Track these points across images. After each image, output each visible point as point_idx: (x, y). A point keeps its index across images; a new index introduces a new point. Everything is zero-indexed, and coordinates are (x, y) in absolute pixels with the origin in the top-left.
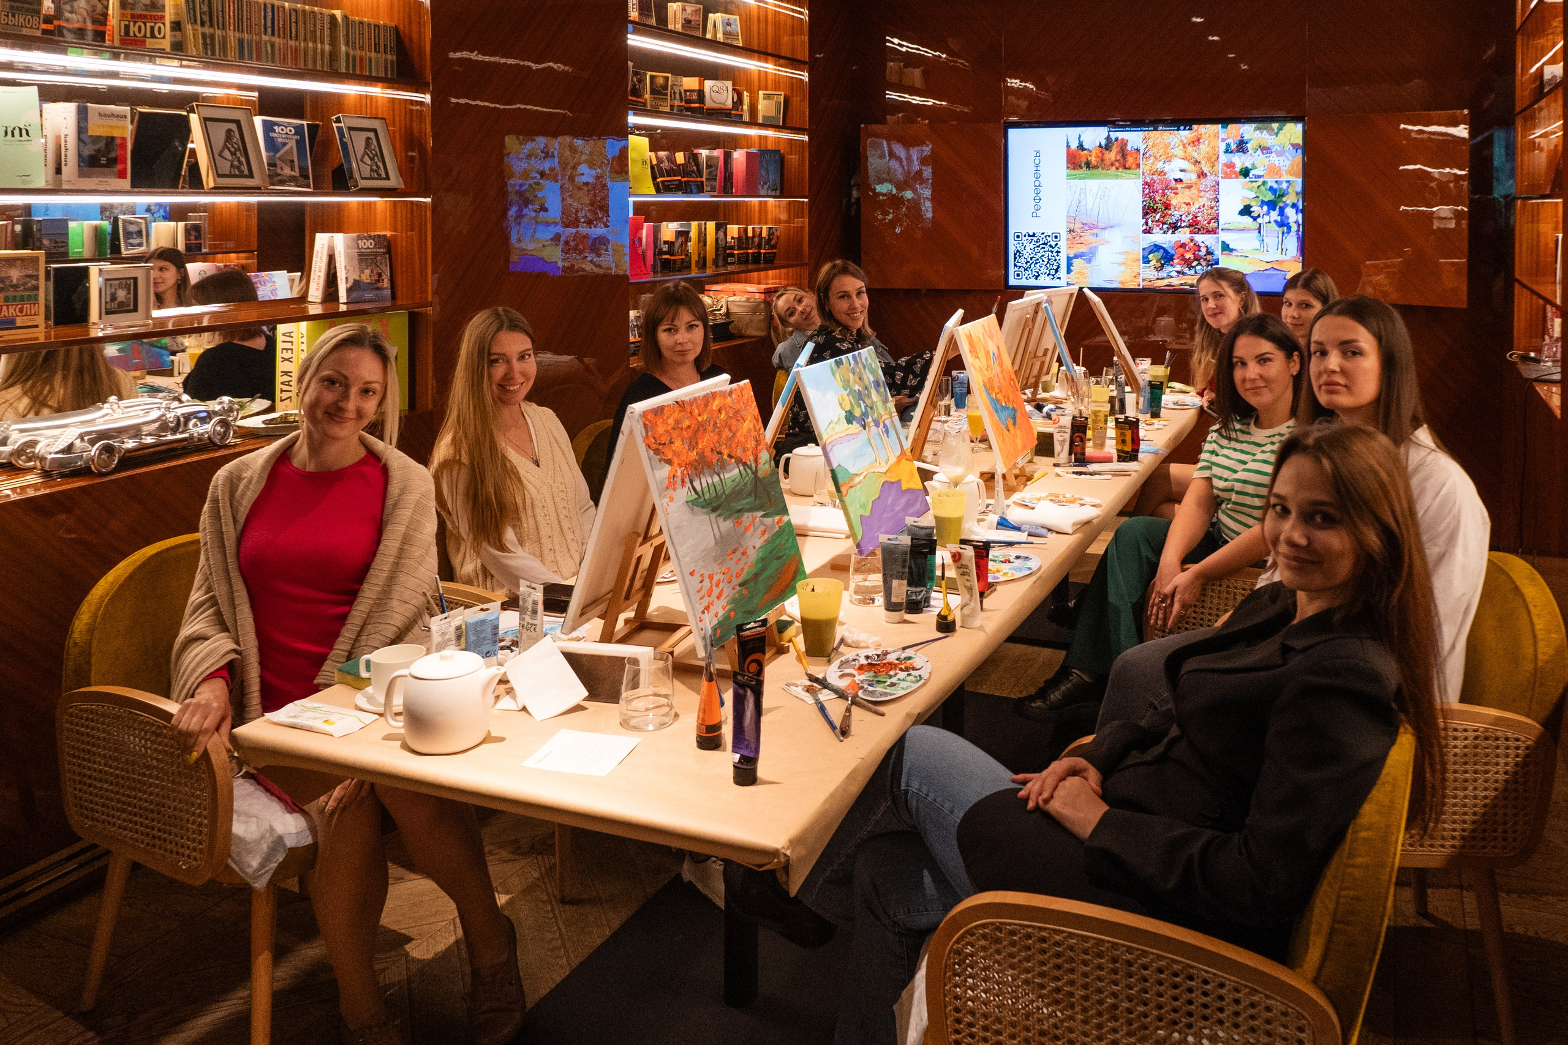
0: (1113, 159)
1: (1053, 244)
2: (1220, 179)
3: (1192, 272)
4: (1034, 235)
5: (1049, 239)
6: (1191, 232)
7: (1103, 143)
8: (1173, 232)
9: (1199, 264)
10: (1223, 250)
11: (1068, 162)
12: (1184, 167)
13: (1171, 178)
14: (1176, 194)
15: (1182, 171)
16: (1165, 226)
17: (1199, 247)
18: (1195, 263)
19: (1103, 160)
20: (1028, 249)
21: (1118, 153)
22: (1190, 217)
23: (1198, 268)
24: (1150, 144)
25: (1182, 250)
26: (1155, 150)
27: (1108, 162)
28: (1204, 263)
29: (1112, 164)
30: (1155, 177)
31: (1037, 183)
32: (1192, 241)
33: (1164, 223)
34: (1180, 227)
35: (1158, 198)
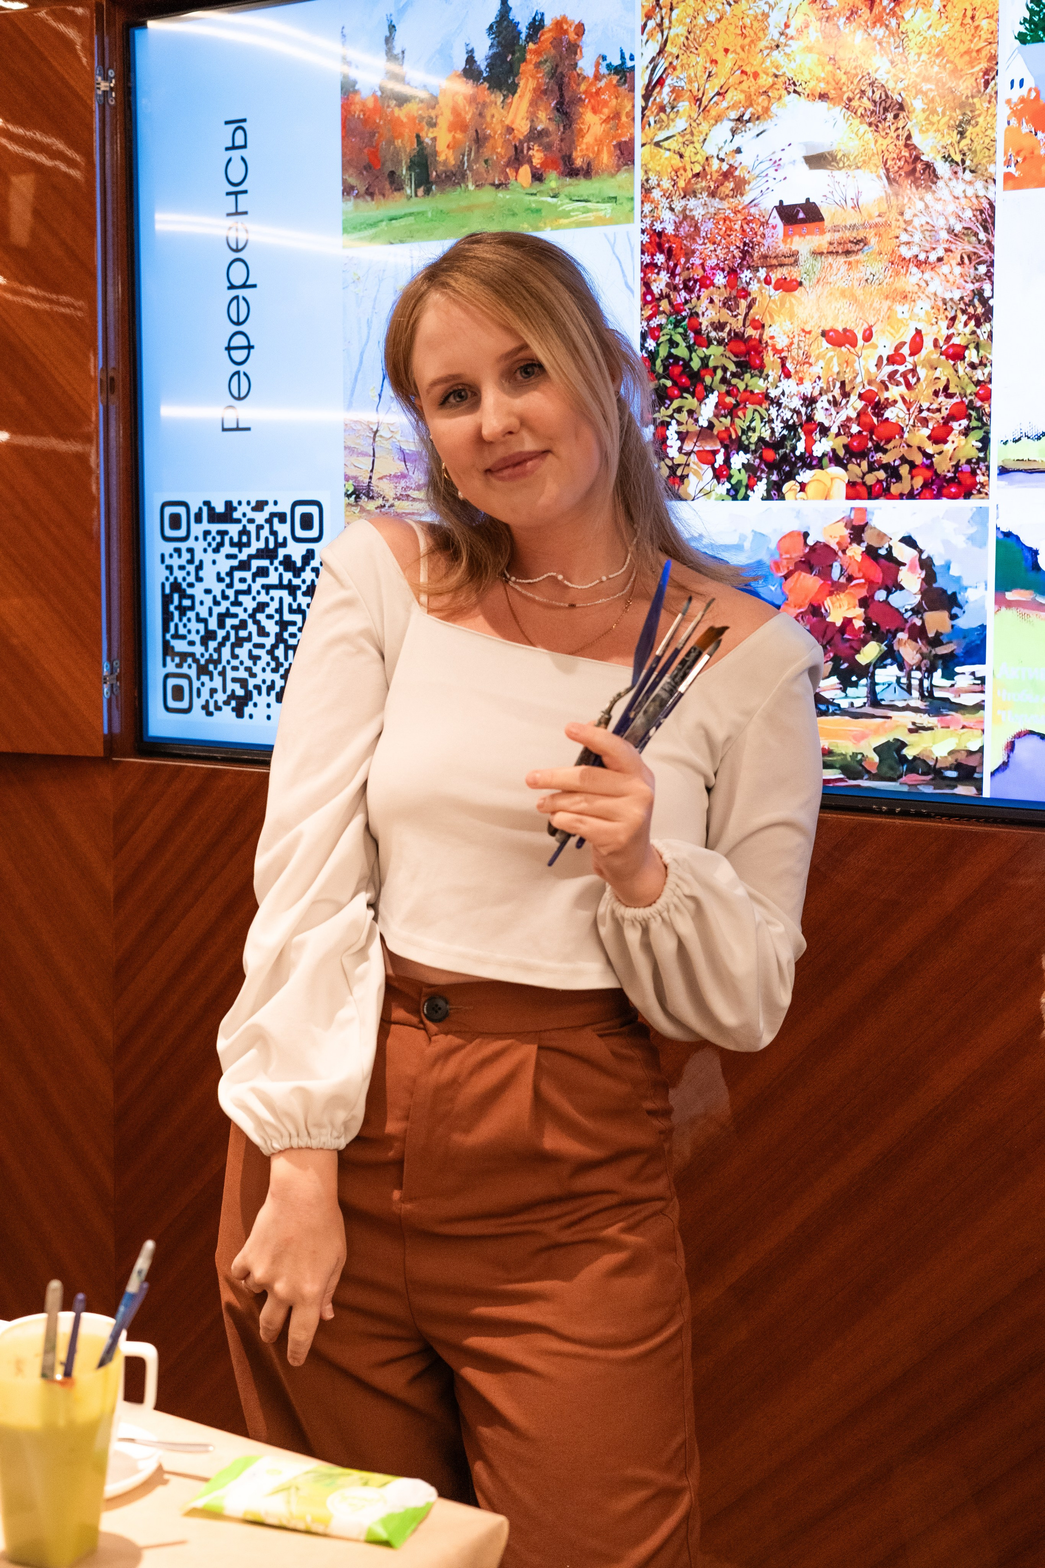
0: (522, 127)
1: (296, 551)
2: (999, 194)
3: (858, 695)
4: (227, 515)
5: (284, 530)
6: (854, 490)
7: (483, 49)
8: (775, 492)
9: (890, 656)
10: (1004, 583)
11: (347, 164)
12: (823, 143)
13: (769, 203)
14: (788, 286)
15: (817, 161)
16: (739, 459)
17: (892, 563)
18: (870, 652)
19: (480, 140)
20: (209, 573)
21: (541, 93)
22: (855, 405)
23: (887, 674)
24: (677, 31)
25: (809, 582)
26: (699, 61)
27: (499, 150)
28: (910, 652)
29: (518, 158)
30: (697, 207)
31: (238, 275)
32: (857, 532)
33: (733, 445)
34: (810, 462)
35: (708, 314)
